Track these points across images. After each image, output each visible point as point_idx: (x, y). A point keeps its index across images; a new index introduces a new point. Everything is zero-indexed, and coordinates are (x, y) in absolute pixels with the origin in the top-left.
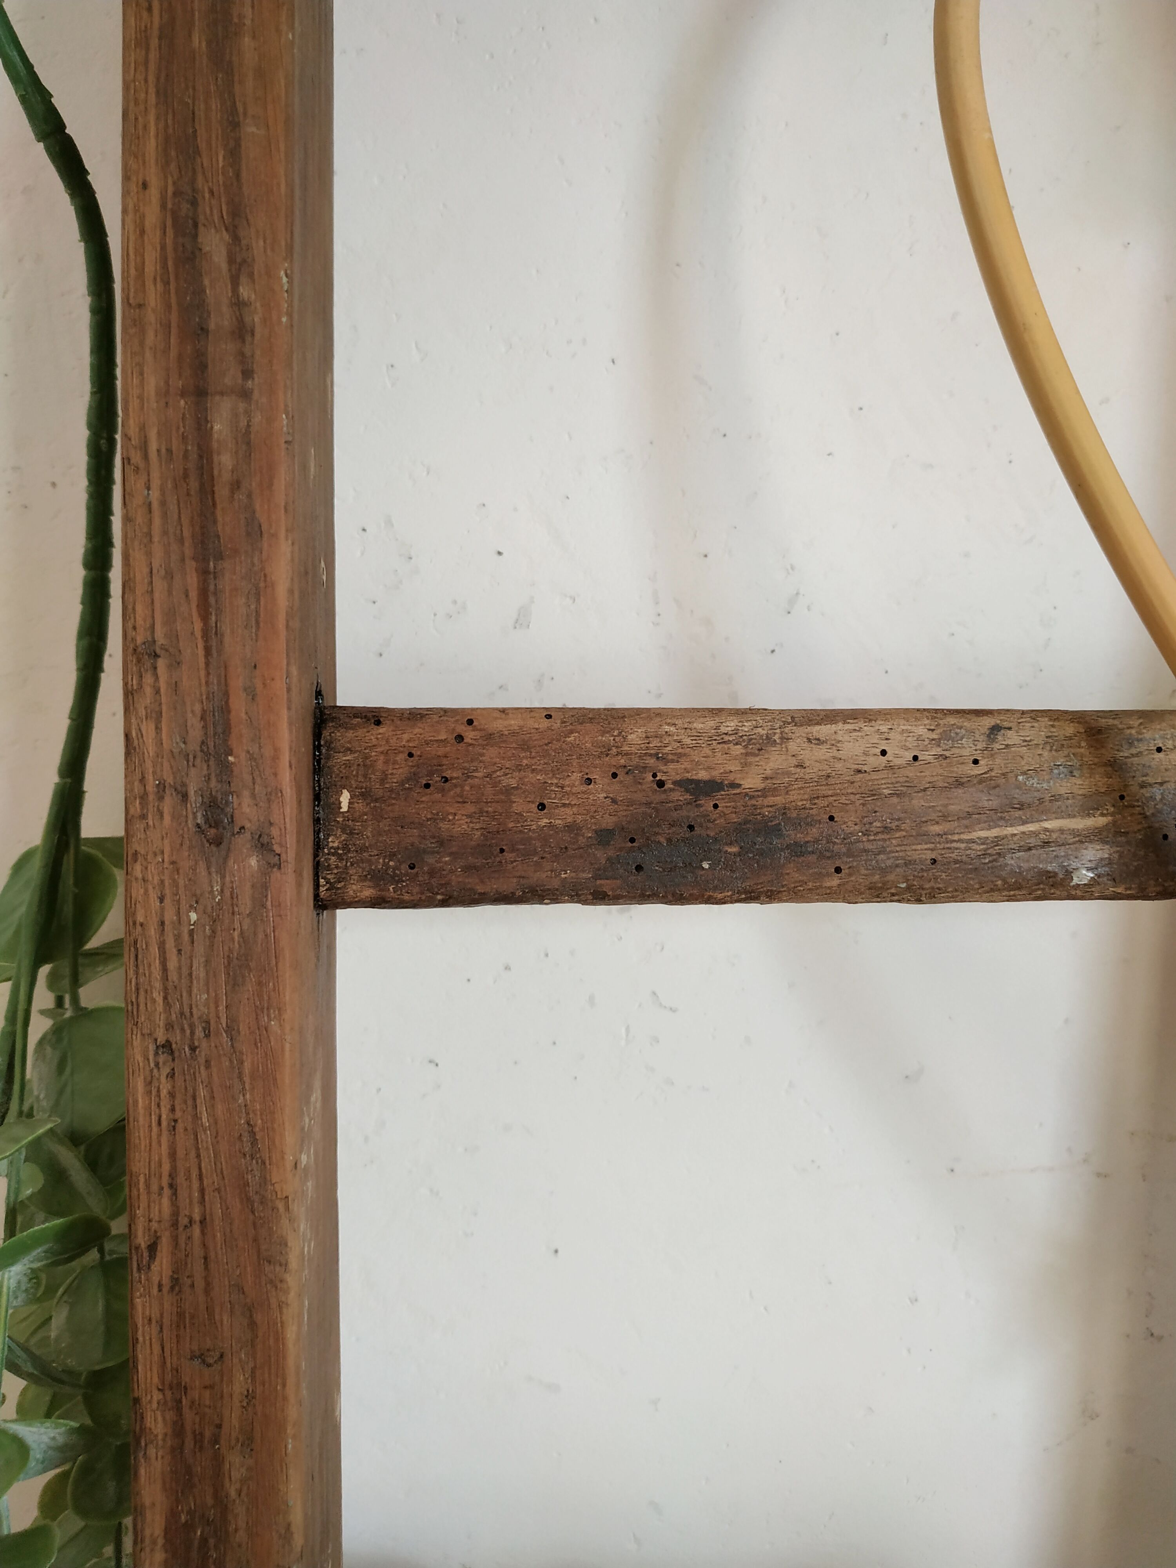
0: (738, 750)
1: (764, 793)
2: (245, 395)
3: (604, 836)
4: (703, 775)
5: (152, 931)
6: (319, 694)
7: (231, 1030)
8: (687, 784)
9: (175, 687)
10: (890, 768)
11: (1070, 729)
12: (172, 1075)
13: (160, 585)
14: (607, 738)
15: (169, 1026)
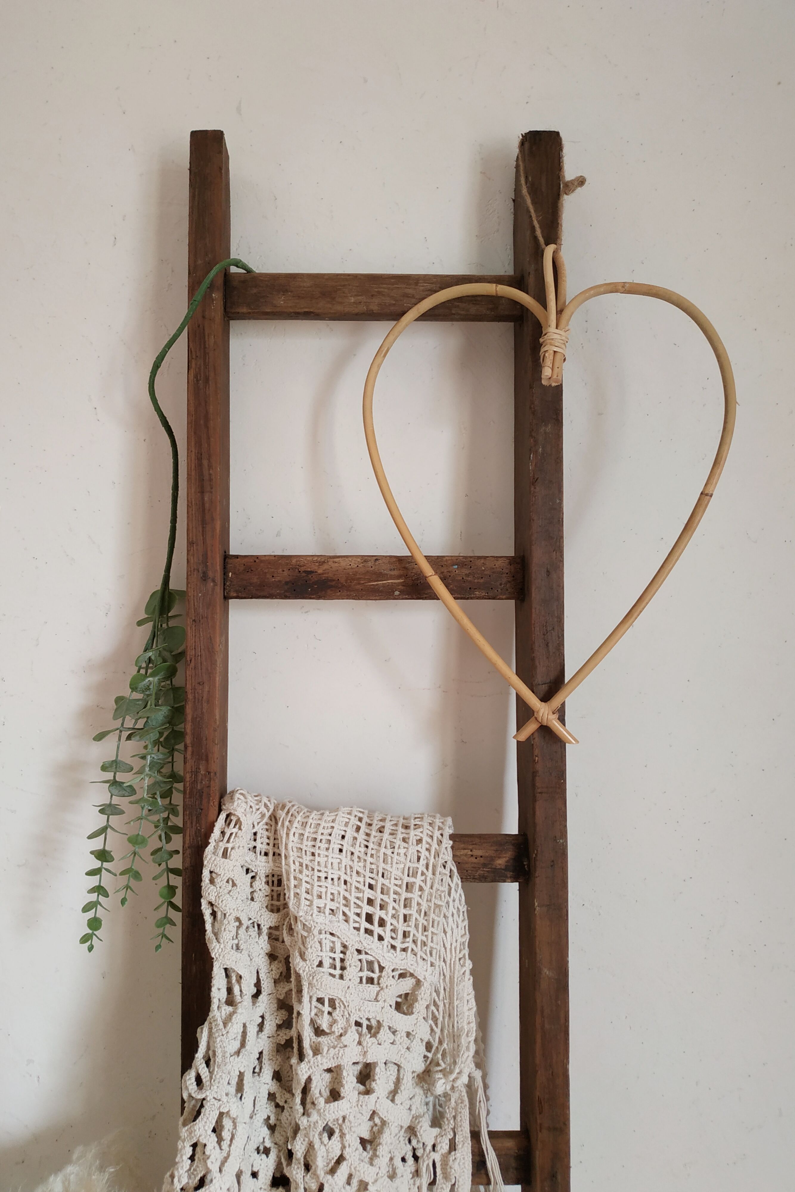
0: (317, 564)
1: (323, 574)
2: (211, 492)
3: (287, 583)
4: (309, 570)
5: (192, 597)
6: (225, 552)
7: (207, 618)
8: (305, 572)
9: (197, 550)
10: (352, 568)
11: (395, 560)
12: (195, 626)
13: (194, 530)
14: (288, 561)
15: (195, 616)
